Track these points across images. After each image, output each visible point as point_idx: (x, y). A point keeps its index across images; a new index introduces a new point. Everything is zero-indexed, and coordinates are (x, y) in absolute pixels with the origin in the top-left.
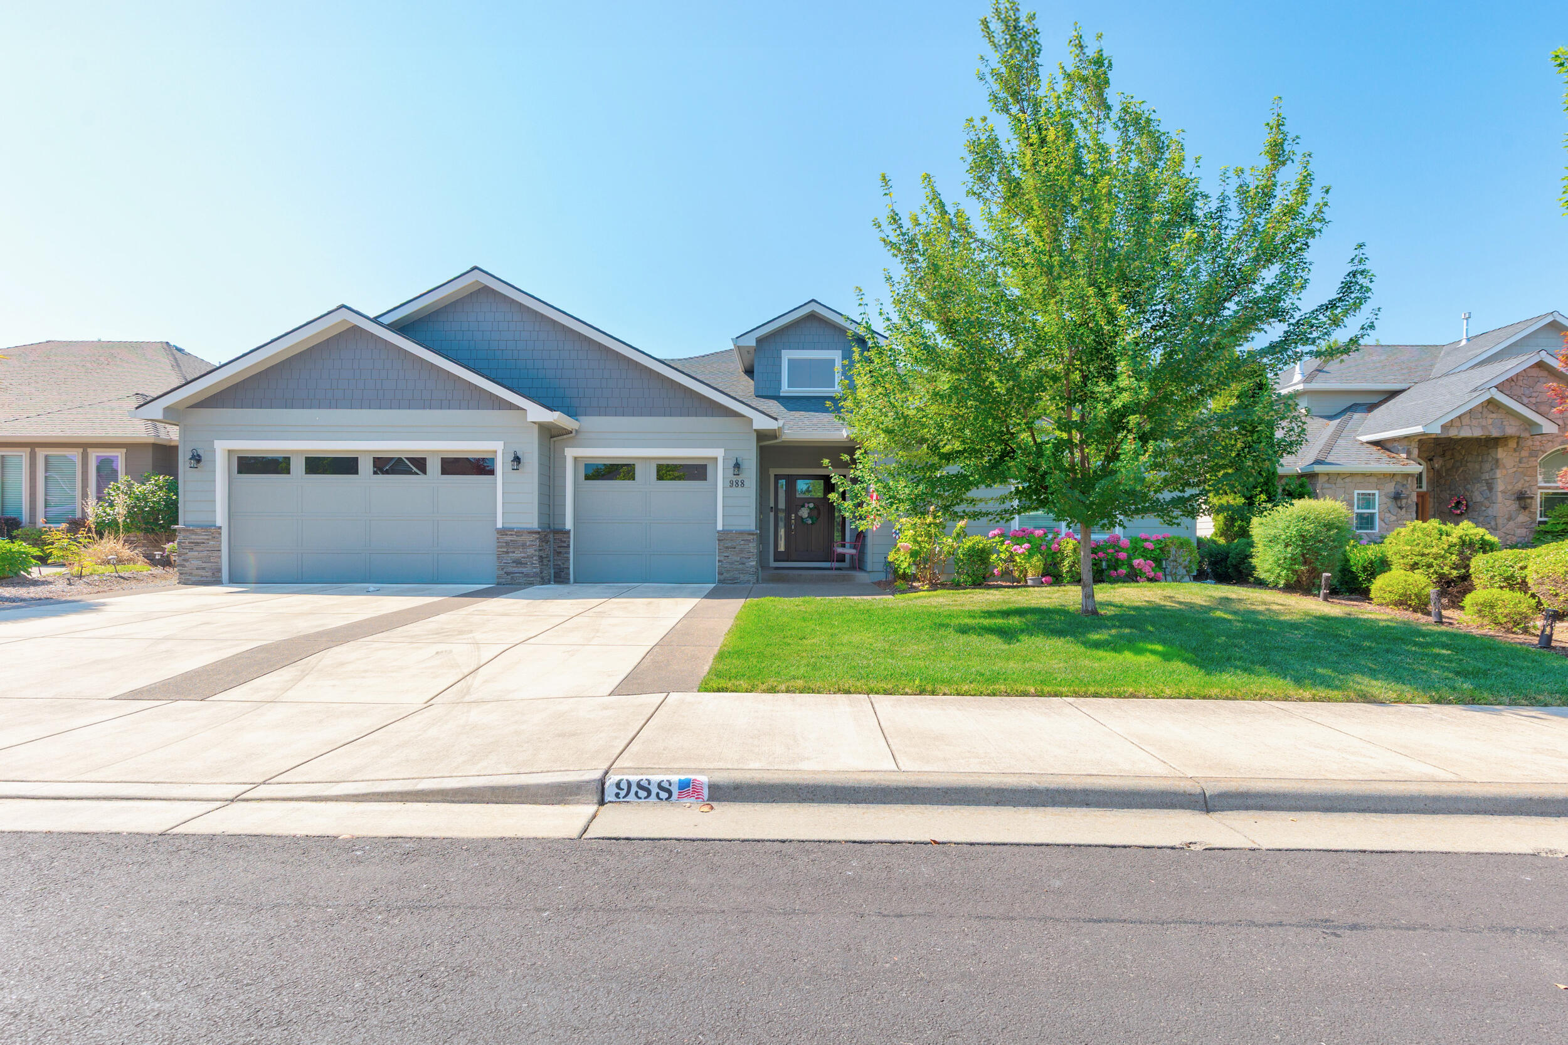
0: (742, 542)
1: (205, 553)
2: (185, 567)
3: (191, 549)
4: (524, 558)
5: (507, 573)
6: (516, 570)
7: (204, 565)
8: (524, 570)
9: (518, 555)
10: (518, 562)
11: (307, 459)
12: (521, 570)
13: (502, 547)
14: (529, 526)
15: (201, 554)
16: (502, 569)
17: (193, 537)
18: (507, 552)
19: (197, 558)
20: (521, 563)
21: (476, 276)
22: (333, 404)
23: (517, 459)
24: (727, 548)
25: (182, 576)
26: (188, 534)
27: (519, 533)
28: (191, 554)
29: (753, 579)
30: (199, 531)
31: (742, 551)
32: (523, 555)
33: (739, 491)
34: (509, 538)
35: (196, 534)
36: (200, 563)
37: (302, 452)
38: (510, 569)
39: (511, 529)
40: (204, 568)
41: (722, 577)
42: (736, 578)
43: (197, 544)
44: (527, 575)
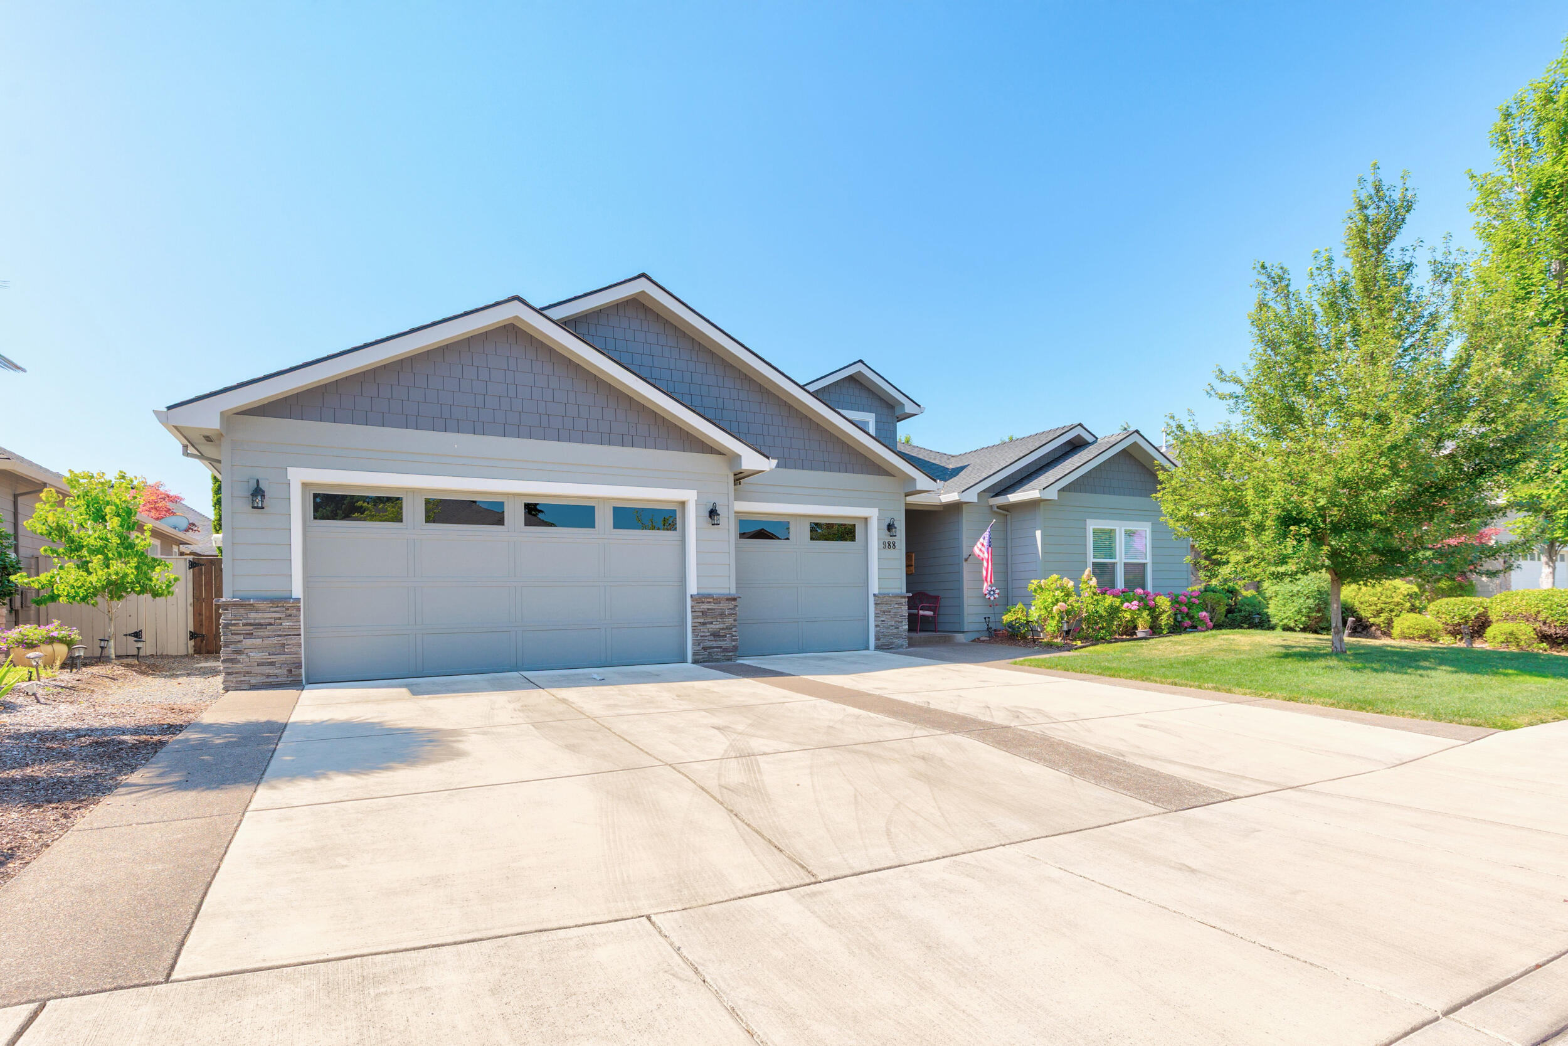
0: (896, 606)
1: (275, 641)
2: (237, 662)
3: (250, 635)
4: (723, 629)
5: (704, 649)
6: (714, 644)
7: (273, 658)
8: (723, 644)
9: (716, 626)
10: (716, 635)
11: (428, 502)
12: (719, 643)
13: (698, 617)
14: (726, 591)
15: (267, 642)
16: (699, 644)
17: (253, 615)
18: (704, 624)
19: (262, 649)
20: (719, 636)
21: (642, 285)
22: (478, 427)
23: (713, 513)
24: (884, 612)
25: (230, 678)
26: (242, 611)
27: (717, 600)
28: (248, 642)
29: (905, 643)
30: (261, 606)
31: (896, 614)
32: (722, 626)
33: (891, 553)
34: (705, 606)
35: (257, 611)
36: (265, 656)
37: (420, 491)
38: (708, 644)
39: (710, 596)
40: (272, 664)
41: (879, 643)
42: (892, 643)
43: (260, 625)
44: (725, 650)
